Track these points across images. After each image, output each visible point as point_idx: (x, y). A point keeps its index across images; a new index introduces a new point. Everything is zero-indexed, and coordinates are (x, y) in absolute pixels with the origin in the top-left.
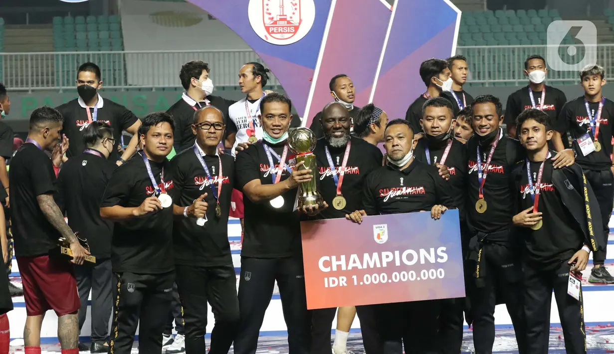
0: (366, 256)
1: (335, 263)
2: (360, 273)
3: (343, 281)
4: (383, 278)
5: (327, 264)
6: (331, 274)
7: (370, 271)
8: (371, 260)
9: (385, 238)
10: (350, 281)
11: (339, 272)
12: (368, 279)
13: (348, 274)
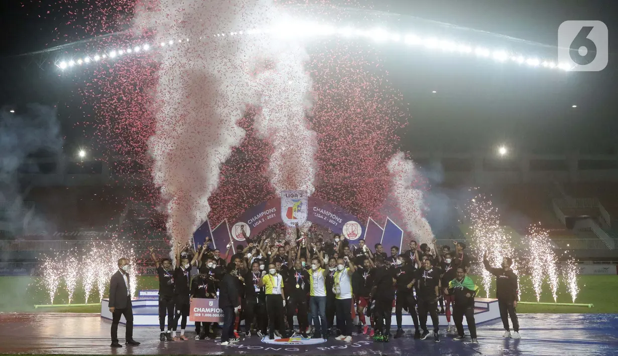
0: (207, 309)
1: (198, 310)
2: (204, 313)
3: (200, 315)
4: (210, 315)
5: (196, 310)
6: (196, 313)
7: (207, 313)
8: (208, 310)
9: (212, 305)
10: (201, 315)
11: (199, 312)
12: (206, 315)
13: (201, 313)
